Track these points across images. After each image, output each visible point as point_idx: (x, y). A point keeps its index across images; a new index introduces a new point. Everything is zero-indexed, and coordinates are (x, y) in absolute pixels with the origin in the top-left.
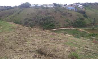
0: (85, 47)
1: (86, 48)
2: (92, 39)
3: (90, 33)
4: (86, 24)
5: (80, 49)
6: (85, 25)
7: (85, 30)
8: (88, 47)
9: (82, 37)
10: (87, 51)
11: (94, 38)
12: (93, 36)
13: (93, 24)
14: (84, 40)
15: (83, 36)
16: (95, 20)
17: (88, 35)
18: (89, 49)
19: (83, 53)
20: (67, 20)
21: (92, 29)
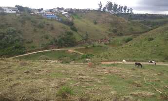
0: (79, 75)
1: (81, 76)
2: (87, 62)
3: (83, 54)
4: (77, 41)
5: (72, 80)
6: (76, 43)
7: (76, 50)
8: (83, 74)
9: (73, 62)
10: (83, 80)
11: (88, 60)
12: (87, 57)
13: (86, 40)
14: (76, 66)
15: (74, 60)
16: (87, 35)
17: (80, 58)
18: (84, 77)
19: (78, 83)
20: (47, 36)
21: (84, 47)
